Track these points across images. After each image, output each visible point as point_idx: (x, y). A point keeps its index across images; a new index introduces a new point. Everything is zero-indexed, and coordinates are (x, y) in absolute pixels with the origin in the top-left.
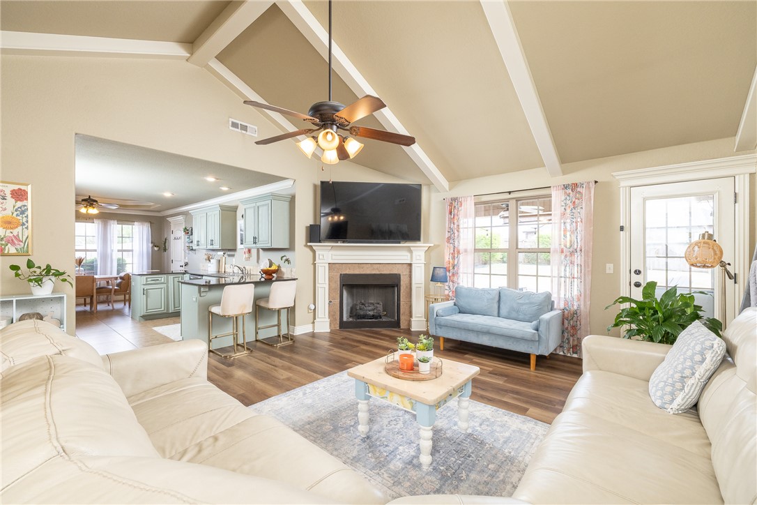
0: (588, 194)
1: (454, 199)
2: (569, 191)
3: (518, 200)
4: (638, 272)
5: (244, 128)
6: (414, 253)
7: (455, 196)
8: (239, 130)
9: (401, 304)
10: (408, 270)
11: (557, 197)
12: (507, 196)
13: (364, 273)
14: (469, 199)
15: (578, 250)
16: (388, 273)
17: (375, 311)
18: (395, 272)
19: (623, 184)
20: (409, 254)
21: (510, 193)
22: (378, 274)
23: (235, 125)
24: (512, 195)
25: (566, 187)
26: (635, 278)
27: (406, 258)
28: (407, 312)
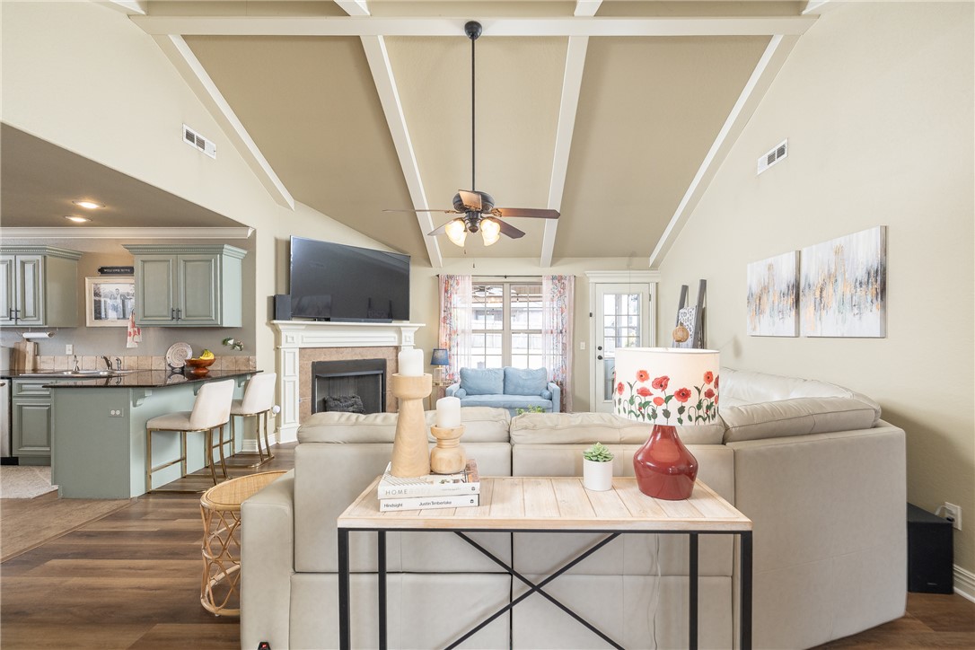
0: (569, 285)
1: (450, 277)
2: (557, 281)
3: (511, 283)
4: (600, 348)
5: (201, 144)
6: (403, 334)
7: (451, 274)
8: (194, 145)
9: (387, 395)
10: (394, 354)
11: (547, 286)
12: (503, 280)
13: (344, 359)
14: (467, 278)
15: (564, 331)
16: (372, 358)
17: (355, 406)
18: (380, 356)
19: (592, 280)
20: (396, 335)
21: (506, 277)
22: (360, 361)
23: (190, 136)
24: (508, 280)
25: (553, 278)
26: (599, 353)
27: (393, 339)
28: (394, 403)
